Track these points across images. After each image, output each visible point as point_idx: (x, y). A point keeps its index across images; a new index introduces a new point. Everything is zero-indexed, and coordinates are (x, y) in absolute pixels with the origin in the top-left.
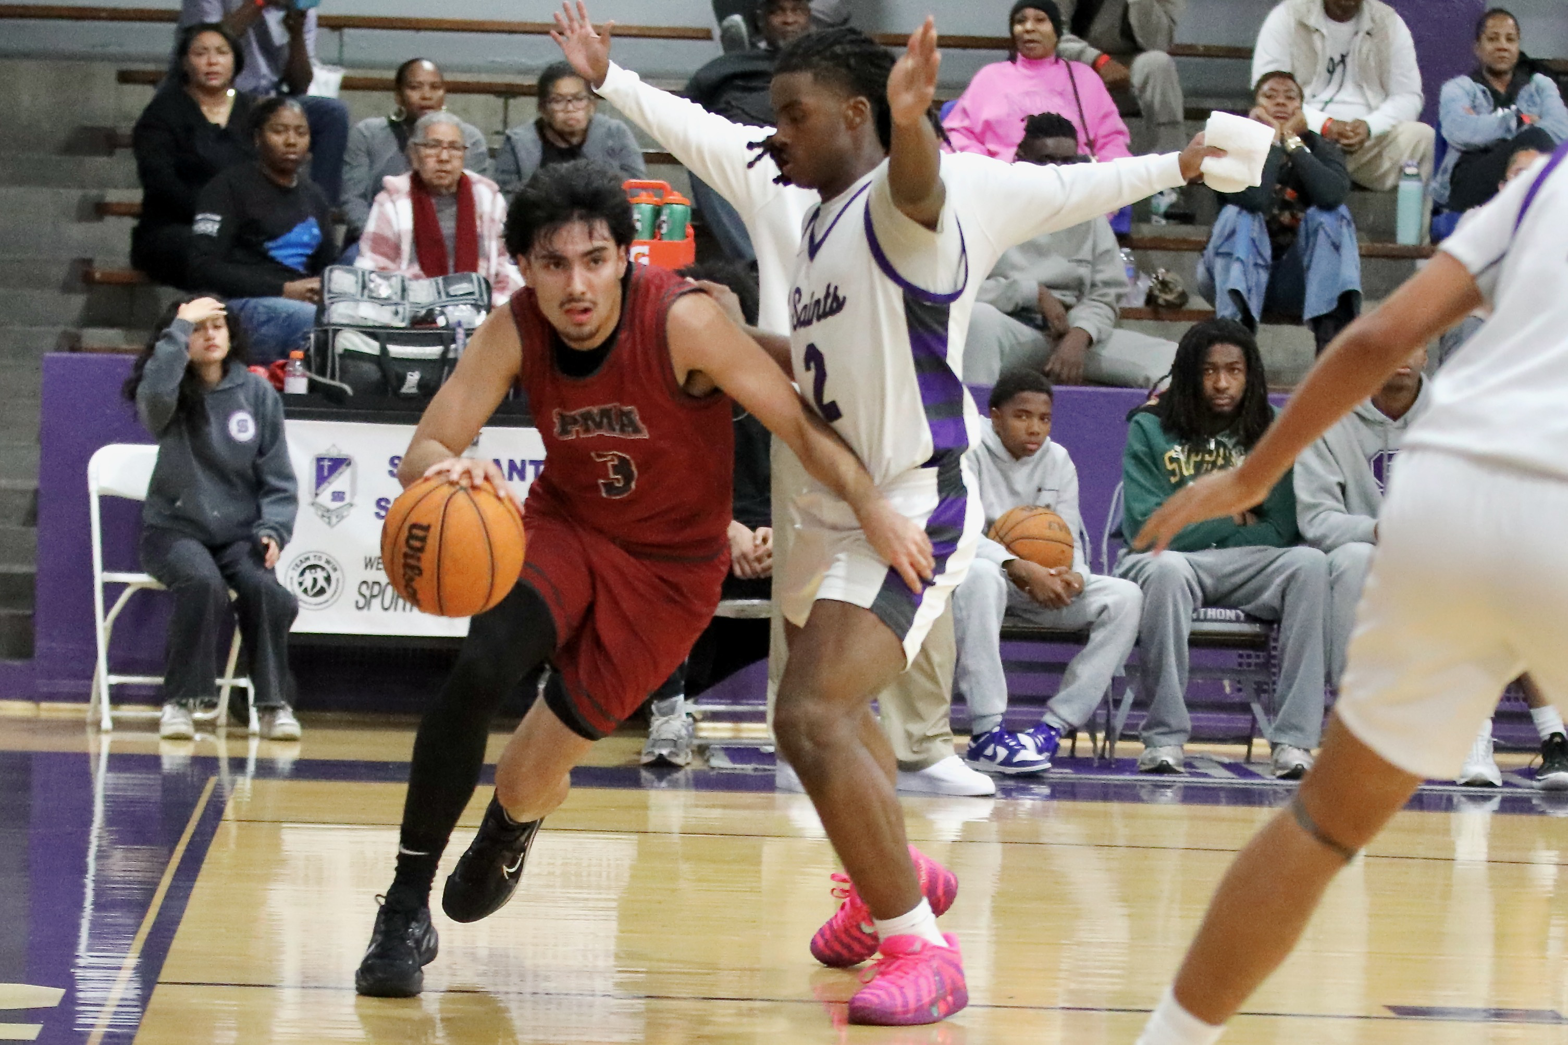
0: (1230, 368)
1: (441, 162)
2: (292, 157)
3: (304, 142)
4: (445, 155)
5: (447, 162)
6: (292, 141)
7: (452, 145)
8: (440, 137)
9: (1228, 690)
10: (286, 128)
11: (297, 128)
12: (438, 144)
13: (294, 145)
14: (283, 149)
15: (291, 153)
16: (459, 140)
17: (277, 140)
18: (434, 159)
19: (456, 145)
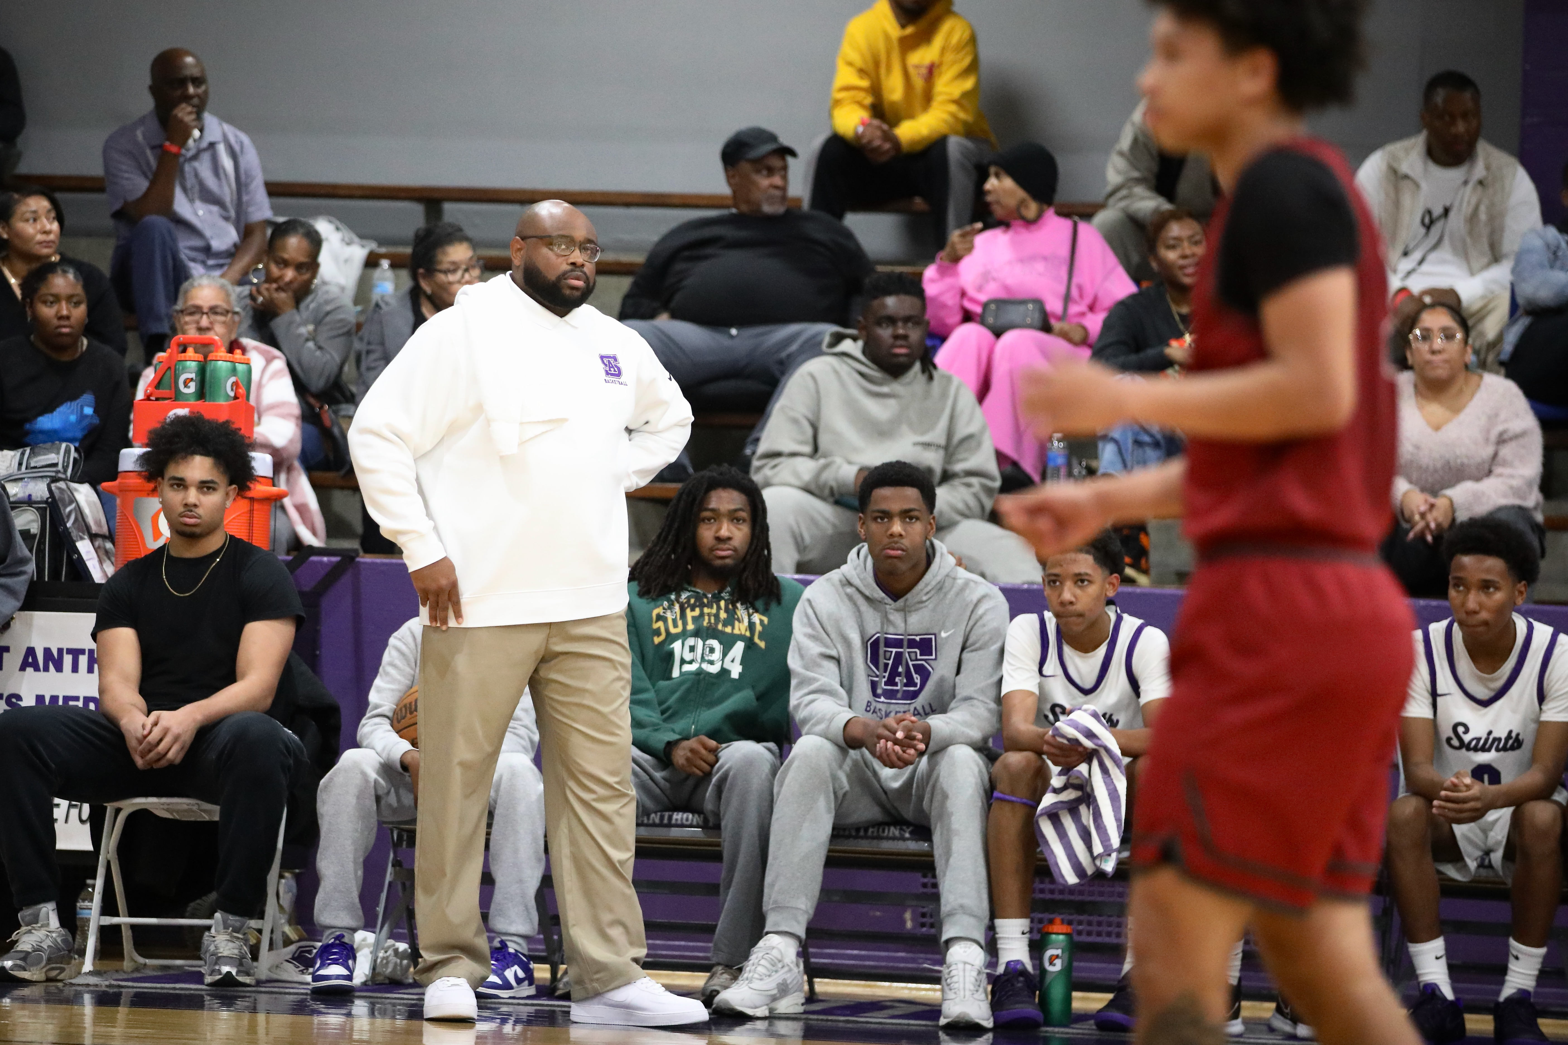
0: (733, 517)
1: (200, 329)
2: (65, 330)
3: (80, 312)
4: (205, 322)
5: (208, 329)
6: (65, 312)
7: (213, 310)
8: (199, 302)
9: (909, 925)
10: (57, 299)
11: (69, 298)
12: (198, 310)
13: (68, 318)
14: (55, 322)
15: (65, 326)
16: (219, 303)
17: (47, 312)
18: (194, 326)
19: (219, 310)
